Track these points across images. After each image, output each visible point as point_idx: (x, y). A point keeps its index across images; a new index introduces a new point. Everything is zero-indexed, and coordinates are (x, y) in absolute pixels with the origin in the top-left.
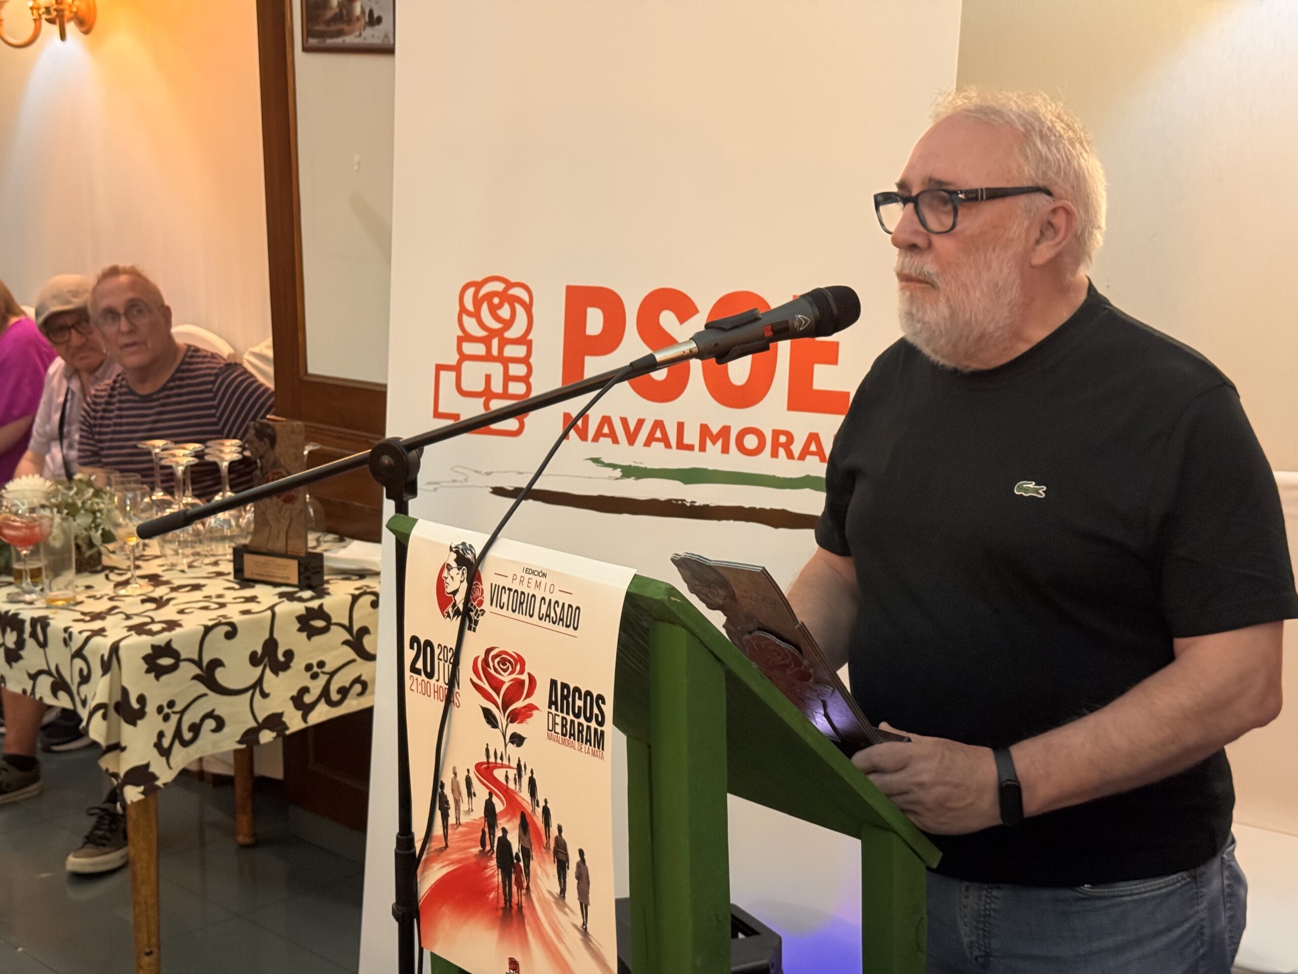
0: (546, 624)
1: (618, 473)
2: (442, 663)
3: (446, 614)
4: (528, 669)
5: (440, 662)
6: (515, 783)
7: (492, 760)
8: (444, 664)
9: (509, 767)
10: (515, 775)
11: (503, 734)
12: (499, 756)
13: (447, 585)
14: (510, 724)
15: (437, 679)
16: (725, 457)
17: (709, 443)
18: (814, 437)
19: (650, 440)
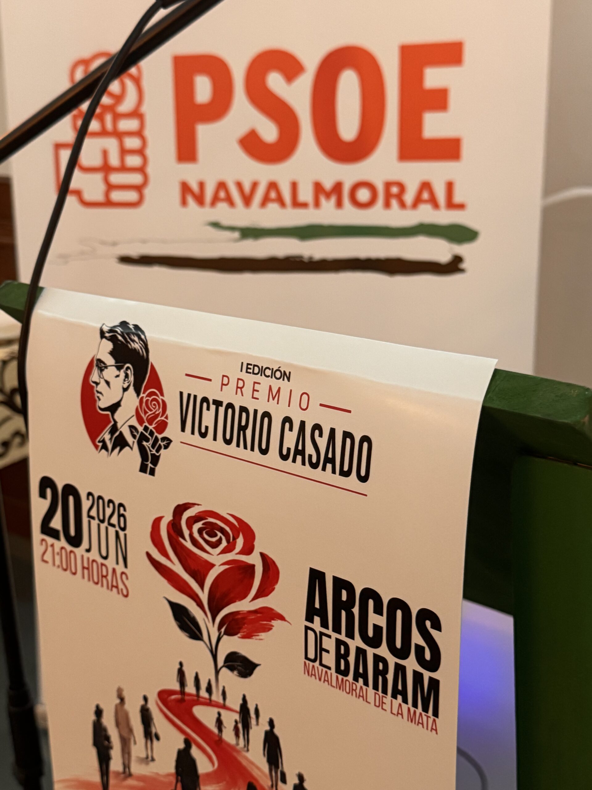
0: (297, 467)
1: (236, 235)
2: (94, 523)
3: (100, 444)
4: (259, 546)
5: (92, 521)
6: (237, 735)
7: (190, 689)
8: (99, 526)
9: (224, 707)
10: (236, 722)
11: (211, 651)
12: (204, 685)
13: (99, 395)
14: (225, 637)
15: (87, 547)
16: (339, 212)
17: (323, 200)
18: (426, 186)
19: (265, 201)
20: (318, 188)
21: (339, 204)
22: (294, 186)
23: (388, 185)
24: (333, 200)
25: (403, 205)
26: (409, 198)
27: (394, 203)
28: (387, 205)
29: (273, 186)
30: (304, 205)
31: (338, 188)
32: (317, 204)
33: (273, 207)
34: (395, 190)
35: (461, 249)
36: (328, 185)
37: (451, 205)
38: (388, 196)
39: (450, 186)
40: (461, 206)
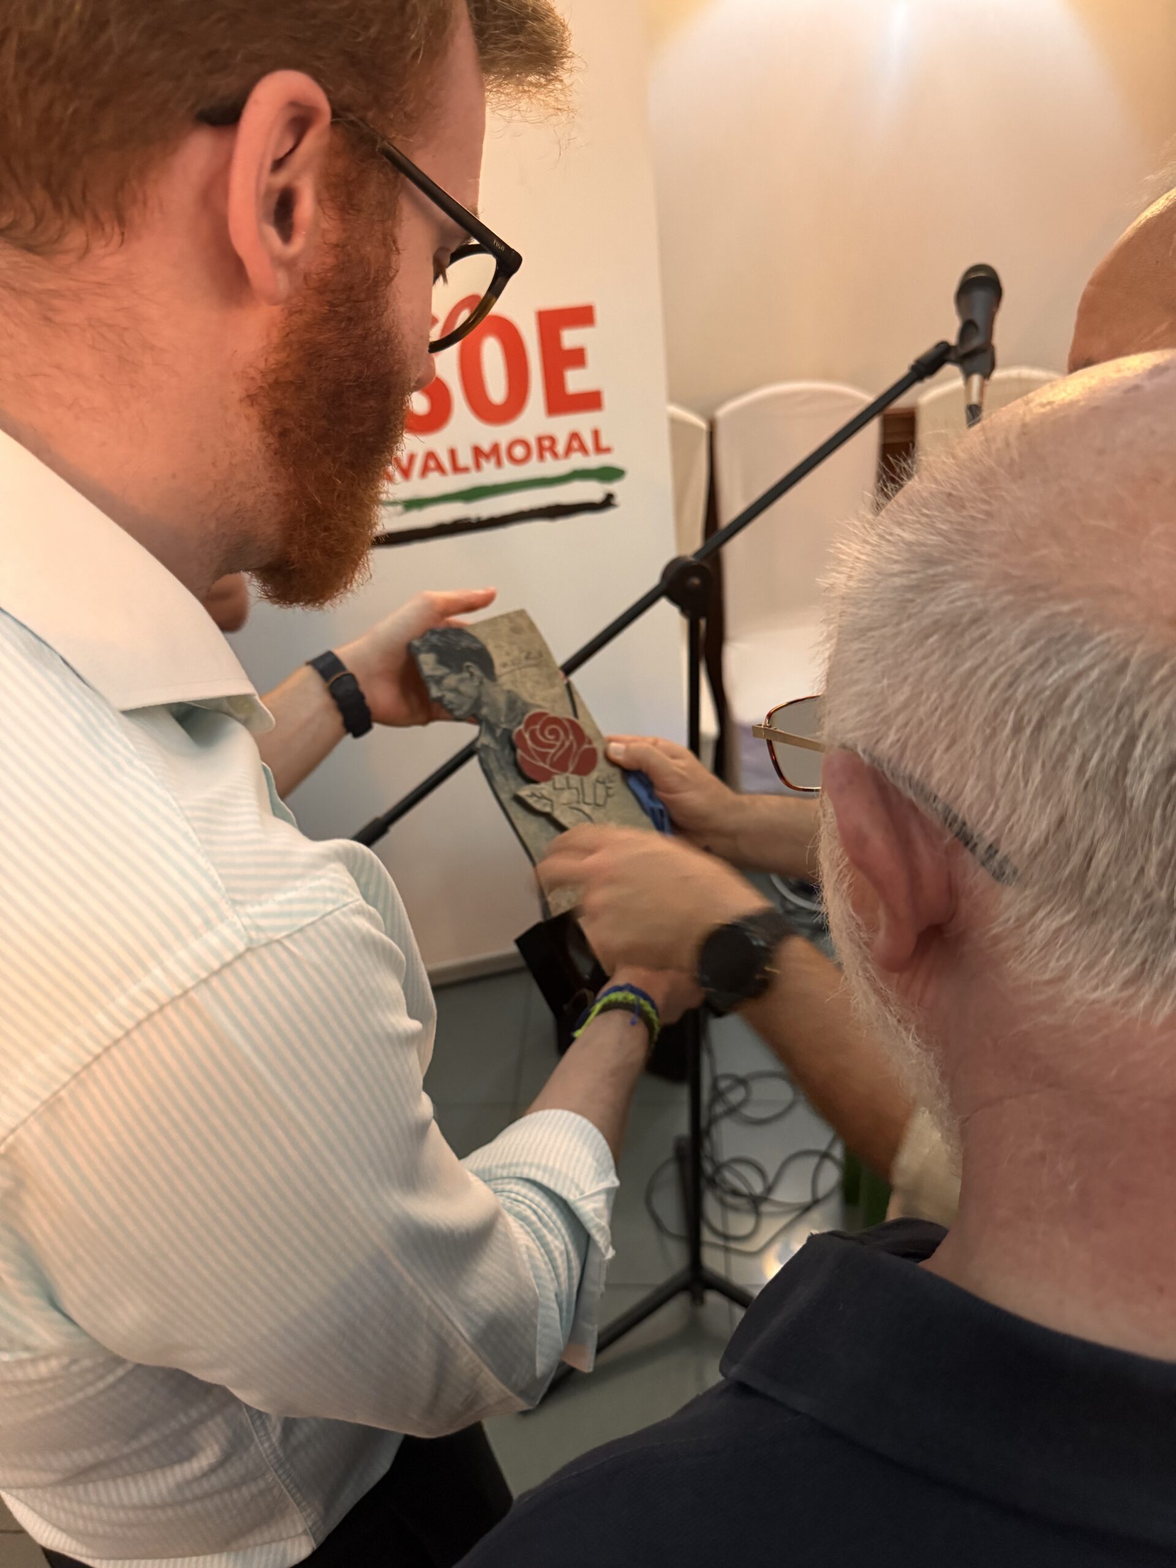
1: (400, 509)
16: (500, 471)
17: (483, 462)
18: (575, 436)
19: (425, 470)
20: (477, 452)
21: (499, 463)
22: (453, 454)
23: (540, 440)
24: (493, 460)
25: (555, 455)
26: (560, 448)
27: (548, 455)
28: (541, 457)
29: (431, 455)
30: (466, 470)
31: (495, 448)
32: (478, 466)
33: (434, 476)
34: (547, 443)
35: (614, 487)
36: (486, 447)
37: (599, 449)
38: (541, 450)
39: (596, 434)
40: (608, 450)
